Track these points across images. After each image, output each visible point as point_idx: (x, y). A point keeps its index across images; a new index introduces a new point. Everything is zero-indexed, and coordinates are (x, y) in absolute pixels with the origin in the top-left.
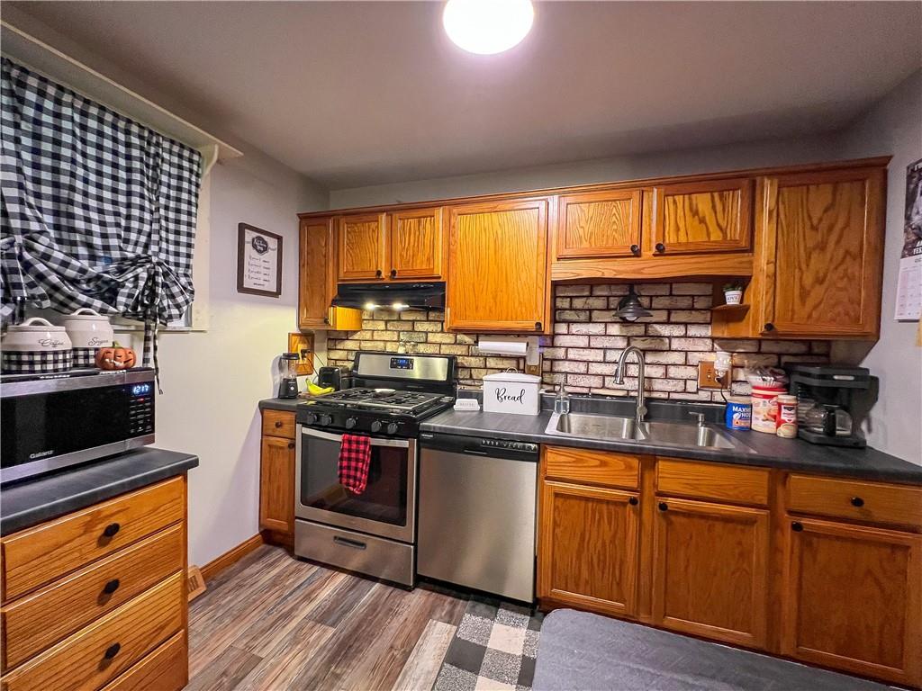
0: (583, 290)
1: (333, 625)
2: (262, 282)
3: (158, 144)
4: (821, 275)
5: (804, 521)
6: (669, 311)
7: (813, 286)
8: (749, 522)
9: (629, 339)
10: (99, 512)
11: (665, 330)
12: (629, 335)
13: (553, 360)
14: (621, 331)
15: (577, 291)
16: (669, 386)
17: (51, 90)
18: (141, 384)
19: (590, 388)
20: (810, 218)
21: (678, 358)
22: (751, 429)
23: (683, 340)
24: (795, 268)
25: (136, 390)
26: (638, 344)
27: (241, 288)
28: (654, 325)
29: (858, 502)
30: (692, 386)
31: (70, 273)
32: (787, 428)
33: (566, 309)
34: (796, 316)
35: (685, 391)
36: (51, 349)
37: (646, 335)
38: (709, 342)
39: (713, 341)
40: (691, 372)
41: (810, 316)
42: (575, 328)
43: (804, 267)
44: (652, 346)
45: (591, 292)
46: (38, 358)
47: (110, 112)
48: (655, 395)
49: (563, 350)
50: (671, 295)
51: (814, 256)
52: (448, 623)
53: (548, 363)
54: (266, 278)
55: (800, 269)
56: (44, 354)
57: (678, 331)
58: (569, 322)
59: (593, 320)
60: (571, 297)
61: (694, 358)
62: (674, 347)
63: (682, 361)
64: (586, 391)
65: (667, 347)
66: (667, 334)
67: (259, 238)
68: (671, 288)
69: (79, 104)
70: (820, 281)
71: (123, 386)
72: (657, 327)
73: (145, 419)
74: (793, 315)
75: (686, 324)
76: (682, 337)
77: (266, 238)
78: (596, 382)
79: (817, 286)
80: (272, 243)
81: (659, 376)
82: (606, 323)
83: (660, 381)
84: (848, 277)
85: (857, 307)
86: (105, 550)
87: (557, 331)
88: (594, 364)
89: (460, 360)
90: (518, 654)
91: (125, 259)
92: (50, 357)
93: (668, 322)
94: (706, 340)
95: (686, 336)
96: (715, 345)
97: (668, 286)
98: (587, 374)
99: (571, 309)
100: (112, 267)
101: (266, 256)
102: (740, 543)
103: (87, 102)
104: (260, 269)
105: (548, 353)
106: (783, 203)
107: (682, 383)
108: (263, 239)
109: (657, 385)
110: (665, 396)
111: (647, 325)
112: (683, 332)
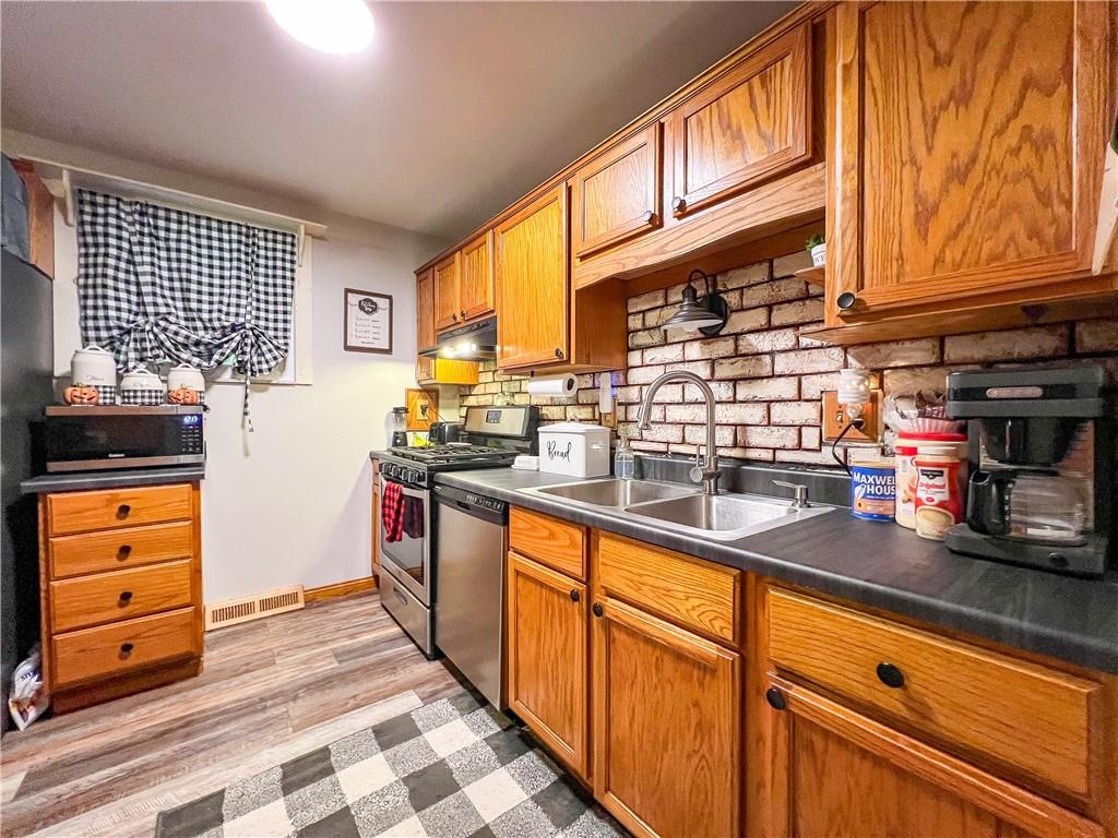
0: (656, 299)
1: (340, 662)
2: (371, 340)
3: (254, 235)
4: (963, 158)
5: (796, 692)
6: (770, 307)
7: (945, 190)
8: (705, 668)
9: (712, 362)
10: (118, 494)
11: (762, 342)
12: (714, 357)
13: (627, 405)
14: (703, 353)
15: (648, 301)
16: (773, 438)
17: (174, 216)
18: (192, 415)
19: (668, 443)
20: (932, 44)
21: (785, 388)
22: (894, 520)
23: (792, 354)
24: (903, 164)
25: (187, 420)
26: (724, 370)
27: (347, 348)
28: (747, 336)
29: (890, 676)
30: (811, 438)
31: (180, 339)
32: (925, 517)
33: (639, 330)
34: (907, 268)
35: (799, 447)
36: (140, 388)
37: (737, 354)
38: (837, 353)
39: (846, 352)
40: (808, 412)
41: (939, 261)
42: (649, 355)
43: (921, 152)
44: (745, 372)
45: (666, 300)
46: (132, 394)
47: (215, 220)
48: (752, 454)
49: (637, 388)
50: (772, 279)
51: (946, 119)
52: (422, 700)
53: (622, 408)
54: (376, 336)
55: (913, 162)
56: (135, 391)
57: (785, 339)
58: (643, 348)
59: (669, 341)
60: (643, 312)
61: (812, 387)
62: (778, 370)
63: (792, 392)
64: (662, 448)
65: (767, 371)
66: (767, 348)
67: (365, 300)
68: (771, 267)
69: (193, 220)
70: (958, 174)
71: (177, 415)
72: (751, 338)
73: (194, 442)
74: (901, 267)
75: (796, 326)
76: (790, 350)
77: (374, 299)
78: (672, 434)
79: (954, 188)
80: (383, 303)
81: (757, 421)
82: (684, 342)
83: (759, 429)
84: (1034, 143)
85: (1060, 209)
86: (120, 523)
87: (631, 363)
88: (671, 407)
89: (544, 411)
90: (439, 755)
91: (224, 327)
92: (139, 394)
93: (769, 328)
94: (833, 350)
95: (797, 348)
96: (850, 359)
97: (766, 265)
98: (664, 423)
99: (645, 329)
100: (218, 334)
101: (375, 316)
102: (696, 704)
103: (198, 217)
104: (370, 329)
105: (622, 394)
106: (874, 38)
107: (793, 432)
108: (370, 300)
109: (756, 437)
110: (767, 455)
111: (737, 336)
112: (791, 343)
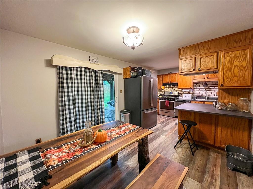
9: (206, 89)
11: (211, 88)
14: (204, 88)
15: (197, 83)
16: (212, 95)
35: (215, 96)
37: (208, 88)
40: (216, 93)
42: (197, 88)
44: (209, 90)
45: (200, 83)
48: (210, 96)
49: (196, 91)
50: (212, 83)
59: (200, 86)
61: (216, 91)
62: (213, 90)
63: (214, 92)
64: (199, 96)
75: (215, 87)
78: (201, 95)
81: (210, 94)
82: (202, 87)
87: (195, 88)
88: (200, 92)
89: (180, 92)
93: (212, 86)
98: (199, 94)
99: (197, 85)
105: (193, 91)
110: (211, 96)
111: (208, 87)
112: (214, 88)
